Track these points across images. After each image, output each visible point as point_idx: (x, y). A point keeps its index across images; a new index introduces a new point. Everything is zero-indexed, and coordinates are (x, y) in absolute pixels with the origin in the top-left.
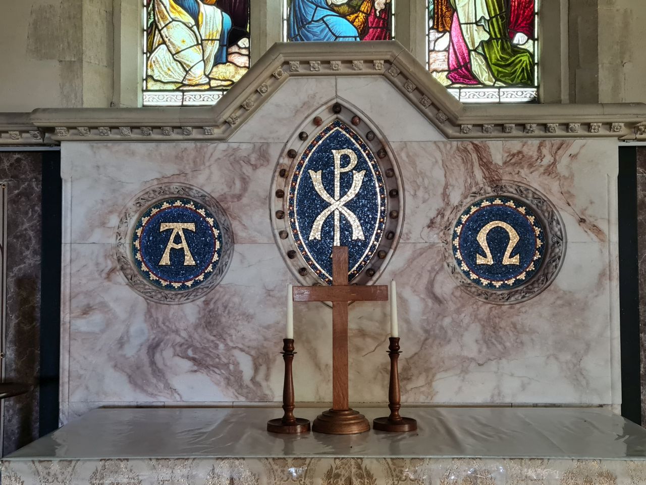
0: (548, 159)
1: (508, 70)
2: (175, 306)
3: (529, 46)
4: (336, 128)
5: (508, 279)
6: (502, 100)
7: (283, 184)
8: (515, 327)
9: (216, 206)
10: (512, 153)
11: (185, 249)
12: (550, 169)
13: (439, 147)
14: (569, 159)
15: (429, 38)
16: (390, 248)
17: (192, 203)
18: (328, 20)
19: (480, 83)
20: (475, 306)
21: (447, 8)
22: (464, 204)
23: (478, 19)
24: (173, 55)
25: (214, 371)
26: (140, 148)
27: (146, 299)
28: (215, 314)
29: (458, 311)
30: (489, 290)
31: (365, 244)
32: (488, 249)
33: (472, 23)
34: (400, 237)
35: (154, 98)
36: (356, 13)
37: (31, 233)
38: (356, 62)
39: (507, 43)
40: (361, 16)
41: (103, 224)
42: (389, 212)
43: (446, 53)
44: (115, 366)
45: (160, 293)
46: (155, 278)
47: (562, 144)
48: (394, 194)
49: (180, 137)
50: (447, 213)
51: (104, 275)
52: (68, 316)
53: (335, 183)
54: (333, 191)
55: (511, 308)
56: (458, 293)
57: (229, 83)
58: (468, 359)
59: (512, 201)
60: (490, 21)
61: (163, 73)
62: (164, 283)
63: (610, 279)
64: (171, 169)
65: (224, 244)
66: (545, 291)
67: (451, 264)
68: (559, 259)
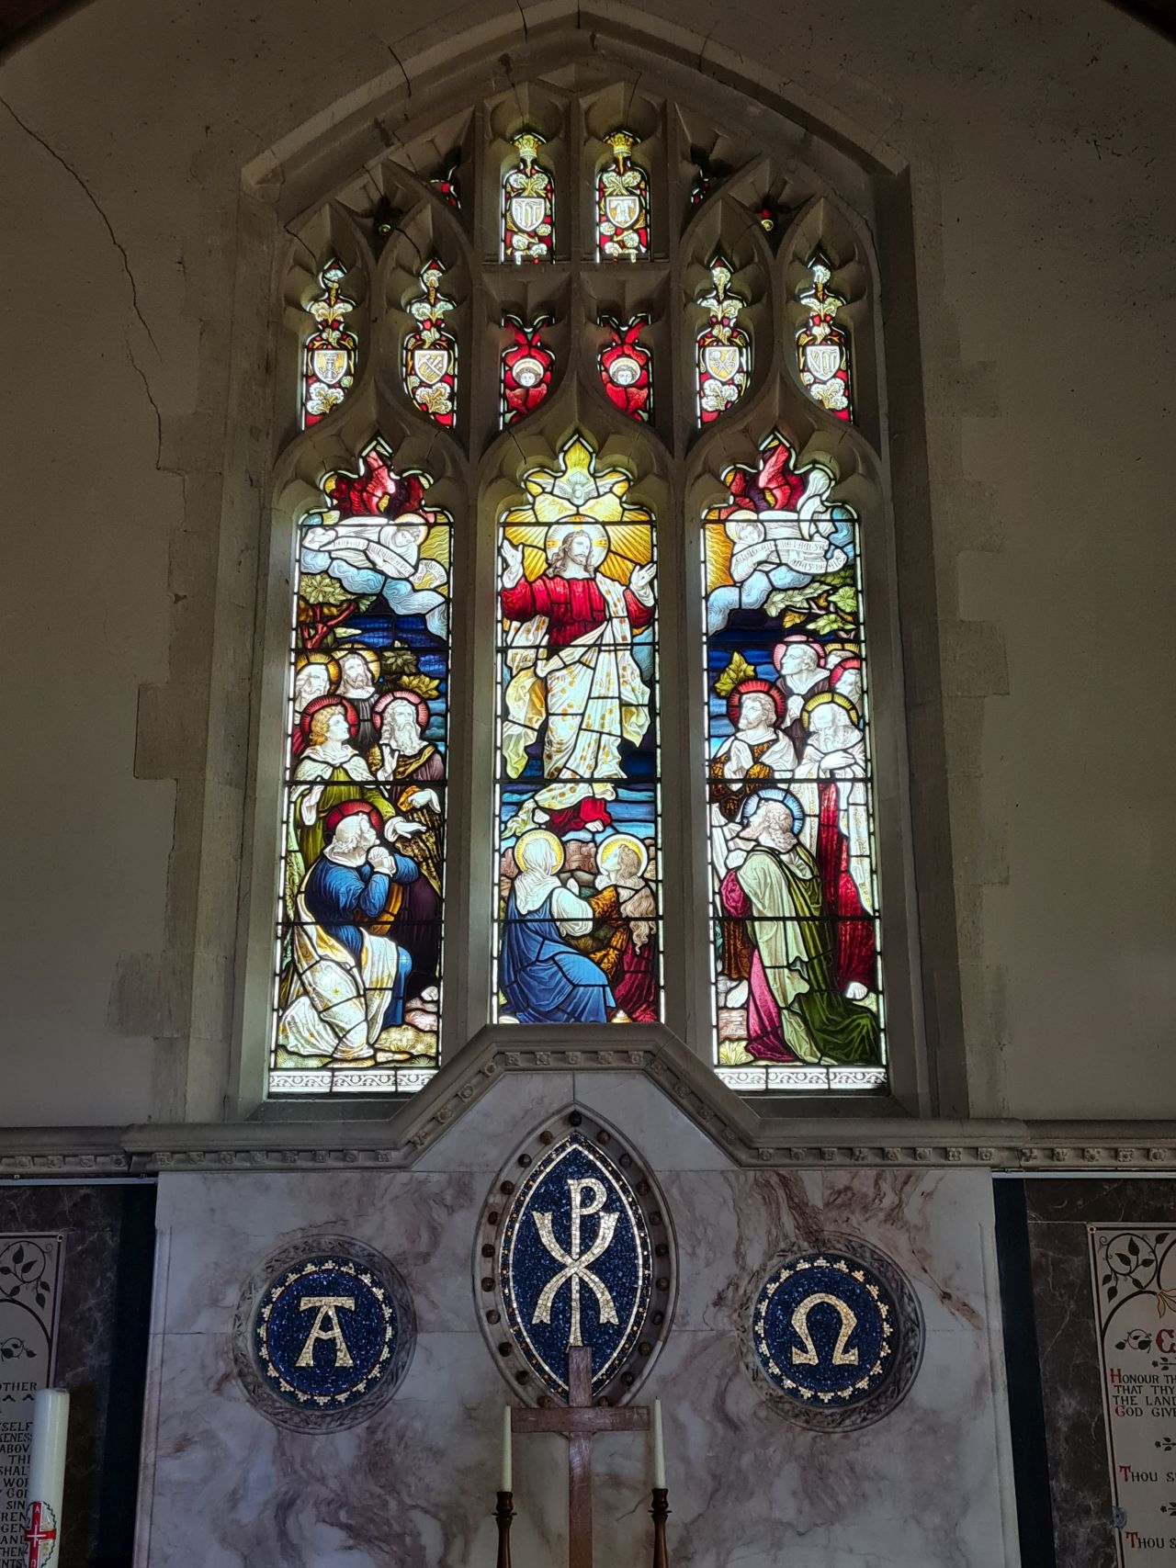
0: (889, 1200)
1: (839, 1040)
2: (321, 1437)
3: (871, 1003)
4: (574, 1146)
5: (843, 1388)
6: (834, 1086)
7: (494, 1234)
8: (852, 1469)
9: (388, 1271)
10: (836, 1189)
11: (338, 1341)
12: (895, 1214)
13: (727, 1179)
14: (921, 1199)
15: (717, 988)
16: (658, 1339)
17: (351, 1265)
18: (560, 960)
19: (797, 1058)
20: (790, 1435)
21: (743, 943)
22: (768, 1268)
23: (791, 960)
24: (319, 1013)
25: (380, 1548)
26: (279, 1180)
27: (277, 1425)
28: (385, 1449)
29: (764, 1443)
30: (811, 1408)
31: (619, 1331)
32: (810, 1339)
33: (783, 967)
34: (672, 1321)
35: (286, 1081)
36: (604, 949)
37: (98, 1315)
38: (602, 1053)
39: (836, 998)
40: (613, 954)
41: (215, 1302)
42: (655, 1280)
43: (743, 1013)
44: (223, 1540)
45: (298, 1414)
46: (289, 1388)
47: (909, 1177)
48: (662, 1251)
49: (341, 1164)
50: (743, 1283)
51: (212, 1386)
52: (152, 1454)
53: (573, 1232)
54: (570, 1244)
55: (844, 1437)
56: (763, 1413)
57: (406, 1056)
58: (781, 1523)
59: (843, 1262)
60: (809, 965)
61: (302, 1041)
62: (302, 1397)
63: (994, 1391)
64: (321, 1214)
65: (400, 1332)
66: (896, 1411)
67: (751, 1366)
68: (916, 1357)
